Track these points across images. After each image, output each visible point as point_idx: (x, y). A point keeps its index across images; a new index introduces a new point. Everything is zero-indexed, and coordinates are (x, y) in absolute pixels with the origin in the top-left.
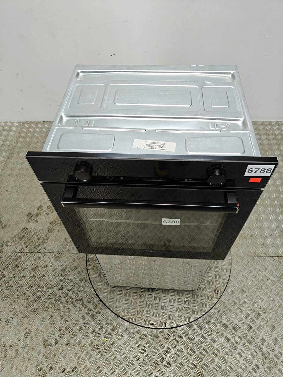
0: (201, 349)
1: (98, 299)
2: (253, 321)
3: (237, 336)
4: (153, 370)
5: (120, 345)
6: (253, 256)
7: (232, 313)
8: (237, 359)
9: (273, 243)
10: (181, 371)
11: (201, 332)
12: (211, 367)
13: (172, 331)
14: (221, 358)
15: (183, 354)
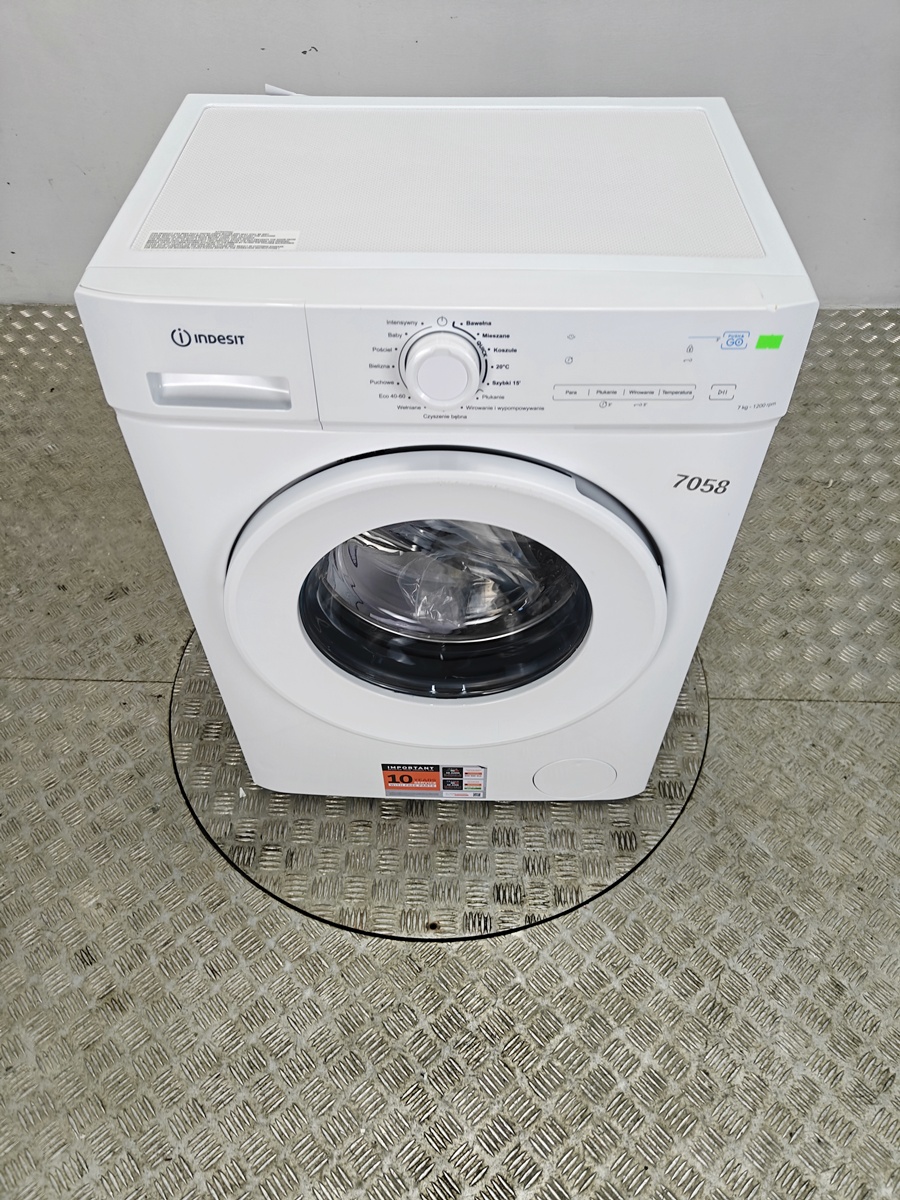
0: (586, 1016)
1: (199, 832)
2: (791, 919)
3: (729, 972)
4: (385, 1094)
5: (262, 997)
6: (791, 700)
7: (709, 891)
8: (728, 1055)
9: (864, 660)
10: (501, 1097)
11: (585, 955)
12: (622, 1085)
13: (472, 951)
14: (662, 1054)
15: (511, 1035)
